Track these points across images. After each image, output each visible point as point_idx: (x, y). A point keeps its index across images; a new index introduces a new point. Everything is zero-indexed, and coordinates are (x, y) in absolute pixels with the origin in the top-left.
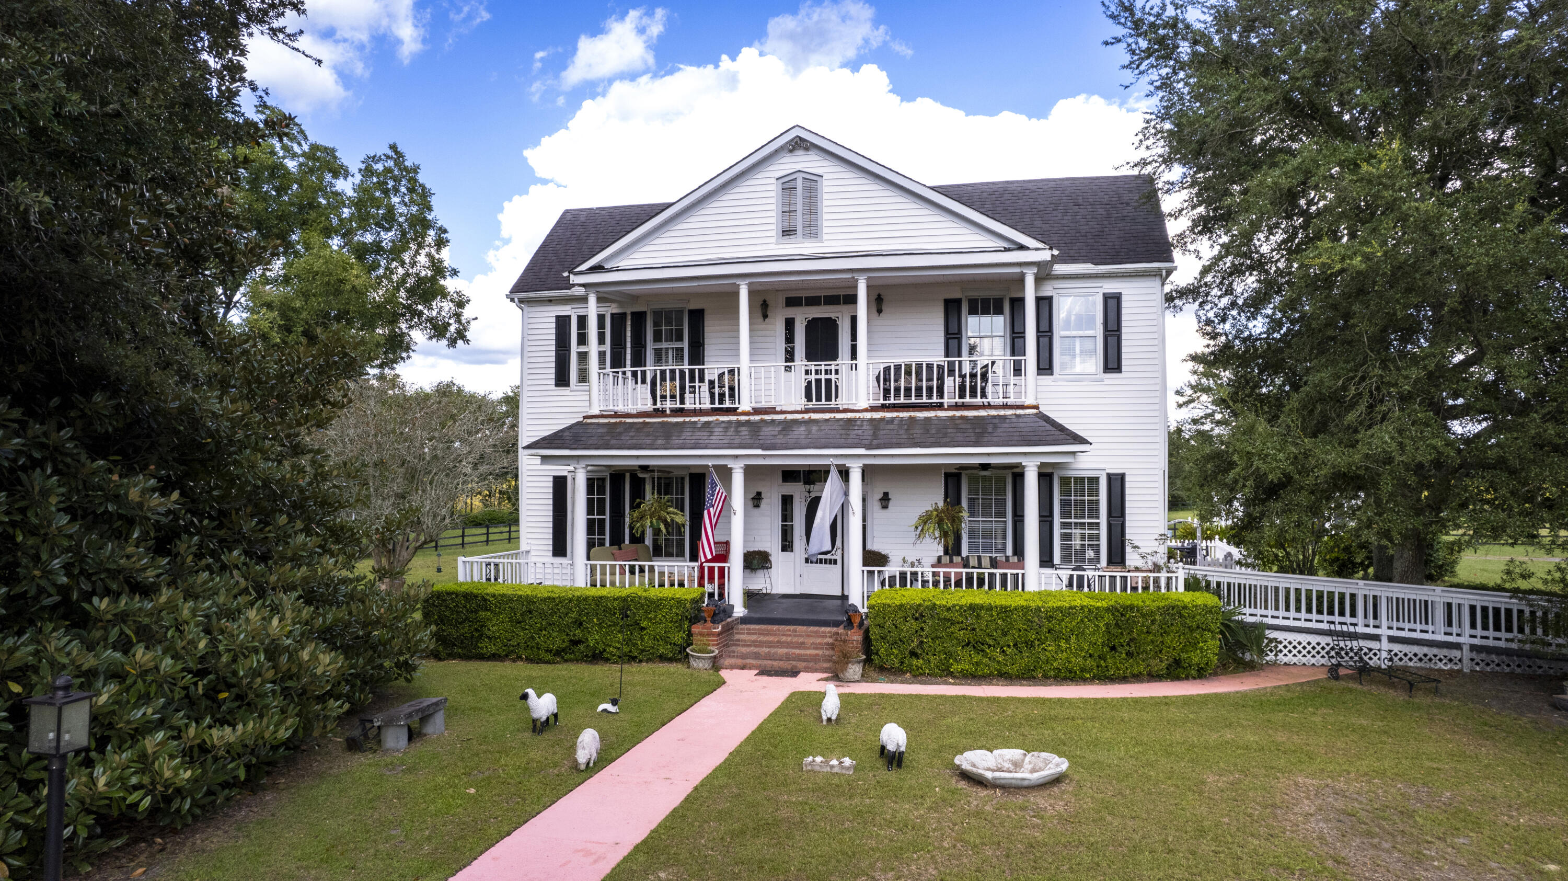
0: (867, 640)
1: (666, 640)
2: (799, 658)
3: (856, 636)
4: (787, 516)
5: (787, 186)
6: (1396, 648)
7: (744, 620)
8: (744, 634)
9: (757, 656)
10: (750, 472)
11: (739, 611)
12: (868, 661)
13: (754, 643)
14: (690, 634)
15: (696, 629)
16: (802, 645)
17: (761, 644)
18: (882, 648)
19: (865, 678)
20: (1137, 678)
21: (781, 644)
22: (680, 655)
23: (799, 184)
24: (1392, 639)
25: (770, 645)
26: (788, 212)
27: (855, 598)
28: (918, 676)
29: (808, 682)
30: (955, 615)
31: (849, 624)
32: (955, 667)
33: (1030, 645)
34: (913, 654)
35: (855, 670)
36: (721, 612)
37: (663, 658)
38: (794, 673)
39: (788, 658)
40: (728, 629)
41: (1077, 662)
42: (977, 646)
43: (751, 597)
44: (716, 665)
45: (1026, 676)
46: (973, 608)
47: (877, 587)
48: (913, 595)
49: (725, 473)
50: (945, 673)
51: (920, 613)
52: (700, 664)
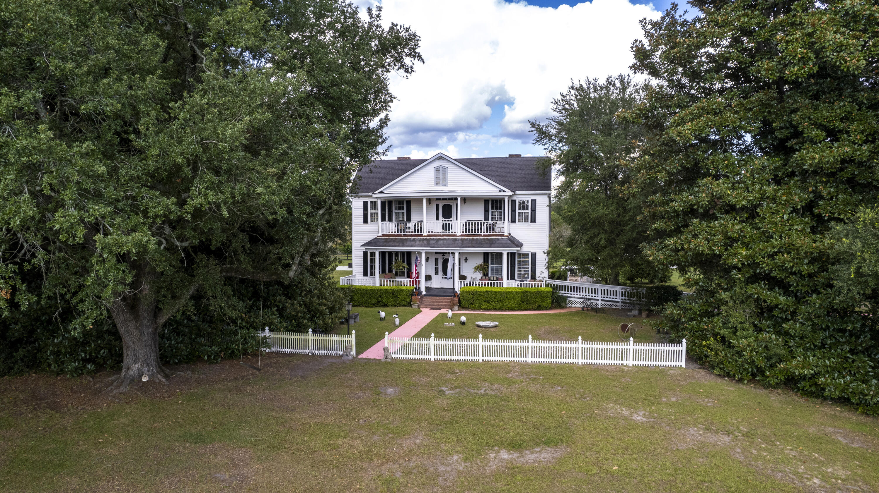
0: (459, 300)
1: (405, 301)
2: (441, 305)
3: (456, 299)
4: (436, 263)
5: (437, 170)
6: (603, 302)
7: (425, 295)
8: (426, 299)
9: (430, 305)
10: (426, 253)
11: (424, 293)
12: (460, 306)
13: (429, 302)
14: (411, 299)
15: (413, 297)
16: (442, 302)
17: (431, 302)
18: (463, 302)
19: (459, 310)
20: (529, 310)
21: (436, 302)
22: (409, 305)
23: (441, 169)
24: (602, 300)
25: (433, 302)
26: (437, 177)
27: (457, 289)
28: (473, 309)
29: (443, 311)
30: (482, 294)
31: (455, 296)
32: (482, 307)
33: (501, 301)
34: (472, 304)
35: (456, 308)
36: (419, 293)
37: (404, 306)
38: (440, 309)
39: (438, 305)
40: (421, 298)
41: (513, 305)
42: (488, 301)
43: (427, 289)
44: (419, 307)
45: (500, 309)
46: (487, 291)
47: (463, 286)
48: (472, 288)
49: (420, 253)
50: (480, 309)
51: (473, 293)
52: (415, 307)
